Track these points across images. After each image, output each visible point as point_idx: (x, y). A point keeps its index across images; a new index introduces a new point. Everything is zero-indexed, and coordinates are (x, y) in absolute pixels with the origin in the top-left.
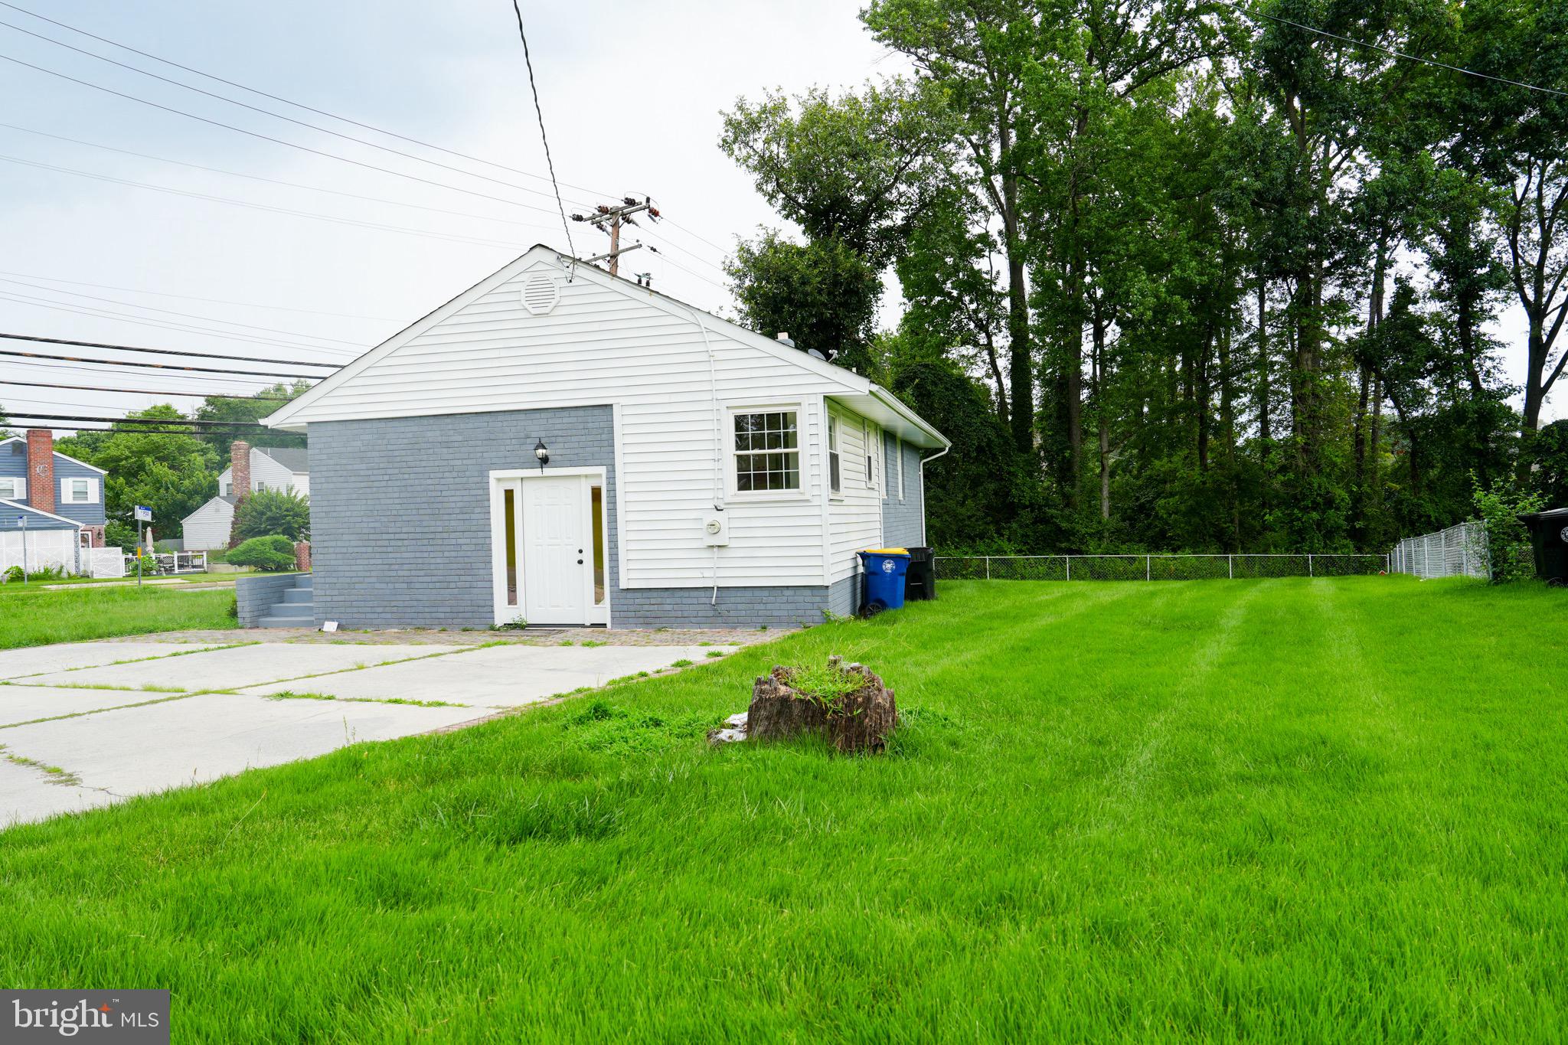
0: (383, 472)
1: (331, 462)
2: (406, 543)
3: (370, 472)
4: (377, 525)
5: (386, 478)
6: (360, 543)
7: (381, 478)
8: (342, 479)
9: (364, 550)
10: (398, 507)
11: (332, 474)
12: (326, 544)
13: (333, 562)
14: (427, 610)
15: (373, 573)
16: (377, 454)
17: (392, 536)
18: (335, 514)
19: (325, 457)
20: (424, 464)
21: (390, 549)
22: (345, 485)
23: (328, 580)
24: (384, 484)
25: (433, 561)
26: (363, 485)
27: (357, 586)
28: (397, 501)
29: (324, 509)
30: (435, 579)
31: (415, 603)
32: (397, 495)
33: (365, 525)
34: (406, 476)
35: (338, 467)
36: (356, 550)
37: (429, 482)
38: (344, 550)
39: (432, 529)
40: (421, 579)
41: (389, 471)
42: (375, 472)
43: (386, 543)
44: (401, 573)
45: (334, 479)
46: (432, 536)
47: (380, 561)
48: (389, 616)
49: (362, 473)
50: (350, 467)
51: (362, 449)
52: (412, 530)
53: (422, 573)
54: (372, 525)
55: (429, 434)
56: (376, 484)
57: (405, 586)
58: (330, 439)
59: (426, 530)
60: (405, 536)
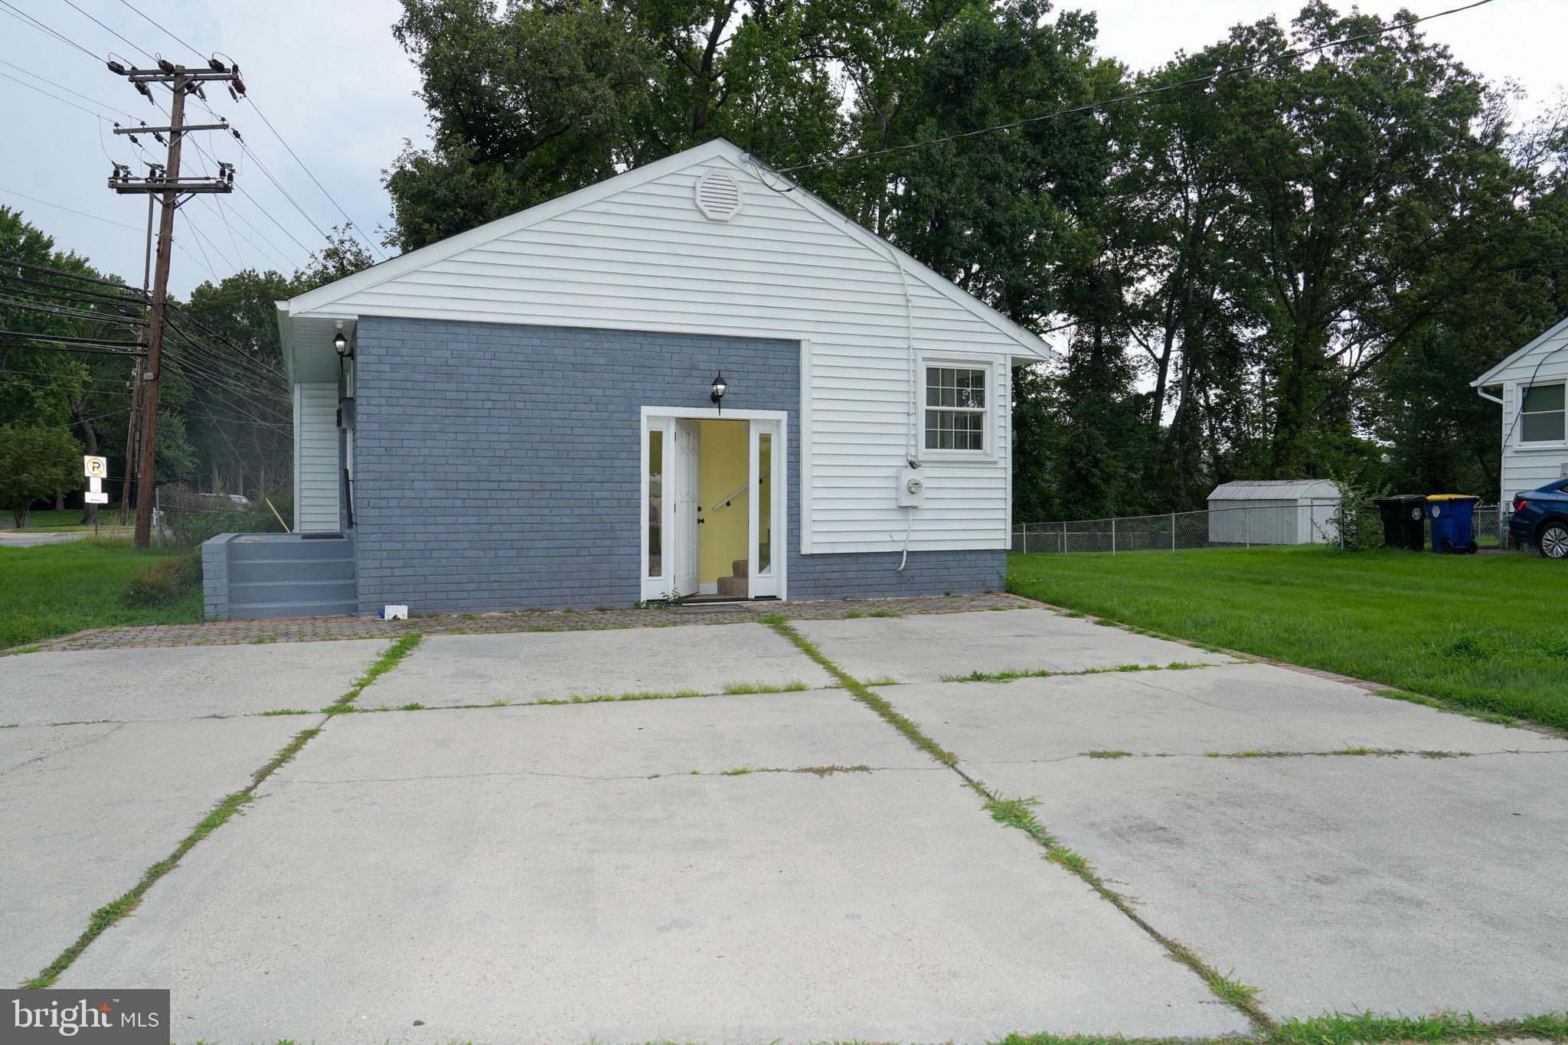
0: (484, 396)
1: (398, 376)
2: (516, 495)
3: (463, 396)
4: (473, 469)
5: (488, 405)
6: (443, 494)
7: (479, 404)
8: (414, 402)
9: (449, 503)
10: (507, 446)
11: (399, 393)
12: (384, 494)
13: (395, 520)
14: (544, 585)
15: (462, 537)
16: (475, 371)
17: (495, 485)
18: (401, 452)
19: (387, 368)
20: (547, 390)
21: (490, 503)
22: (421, 411)
23: (385, 546)
24: (486, 413)
25: (557, 519)
26: (450, 412)
27: (435, 554)
28: (506, 438)
29: (384, 443)
30: (558, 543)
31: (527, 577)
32: (505, 429)
33: (453, 469)
34: (520, 405)
35: (409, 385)
36: (435, 503)
37: (554, 414)
38: (417, 503)
39: (557, 478)
40: (537, 544)
41: (493, 396)
42: (471, 395)
43: (486, 494)
44: (506, 536)
45: (402, 401)
46: (556, 487)
47: (474, 520)
48: (486, 594)
49: (449, 395)
50: (431, 386)
51: (451, 361)
52: (527, 477)
53: (540, 536)
54: (461, 469)
55: (557, 351)
56: (473, 413)
57: (513, 553)
58: (398, 344)
59: (548, 478)
60: (515, 486)
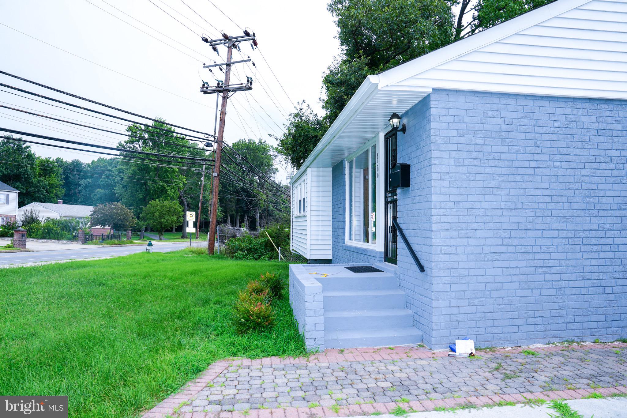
0: (529, 157)
1: (463, 140)
2: (556, 241)
3: (514, 157)
4: (523, 219)
5: (533, 164)
6: (499, 241)
7: (526, 164)
8: (477, 162)
9: (504, 249)
10: (548, 199)
11: (464, 155)
12: (453, 242)
13: (462, 265)
14: (577, 319)
15: (514, 278)
16: (522, 136)
17: (539, 234)
18: (467, 205)
19: (454, 133)
20: (578, 151)
21: (536, 249)
22: (482, 170)
23: (455, 287)
24: (531, 171)
25: (587, 262)
26: (504, 171)
27: (493, 294)
28: (546, 192)
29: (453, 198)
30: (588, 283)
31: (564, 312)
32: (546, 185)
33: (506, 220)
34: (557, 164)
35: (472, 148)
36: (493, 249)
37: (583, 172)
38: (479, 250)
39: (587, 227)
40: (572, 284)
41: (537, 157)
42: (520, 157)
43: (532, 242)
44: (548, 277)
45: (467, 162)
46: (586, 234)
47: (524, 263)
48: (532, 328)
49: (503, 156)
50: (488, 149)
51: (504, 128)
52: (564, 226)
53: (574, 277)
54: (514, 219)
55: (584, 119)
56: (522, 171)
57: (553, 292)
58: (463, 113)
59: (580, 227)
60: (555, 234)
